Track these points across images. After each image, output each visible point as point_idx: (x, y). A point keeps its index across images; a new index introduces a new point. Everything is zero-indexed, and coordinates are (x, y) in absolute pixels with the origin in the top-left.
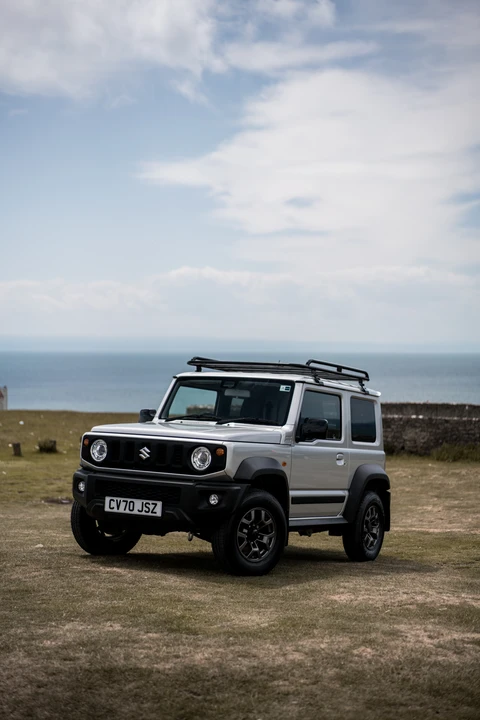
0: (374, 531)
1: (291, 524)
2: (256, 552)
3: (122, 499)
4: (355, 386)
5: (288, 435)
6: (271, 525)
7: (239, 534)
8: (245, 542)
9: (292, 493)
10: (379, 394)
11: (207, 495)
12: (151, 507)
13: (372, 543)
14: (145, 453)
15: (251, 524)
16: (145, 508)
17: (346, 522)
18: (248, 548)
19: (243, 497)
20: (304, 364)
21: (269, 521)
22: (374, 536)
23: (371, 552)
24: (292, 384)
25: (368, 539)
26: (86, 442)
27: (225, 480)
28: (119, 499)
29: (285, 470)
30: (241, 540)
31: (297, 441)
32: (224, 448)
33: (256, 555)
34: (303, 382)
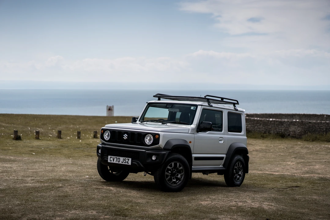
0: (240, 173)
1: (193, 169)
2: (174, 181)
3: (115, 157)
4: (231, 107)
5: (193, 129)
6: (182, 169)
7: (166, 173)
8: (169, 177)
9: (194, 155)
10: (244, 110)
11: (151, 155)
12: (127, 160)
13: (238, 179)
14: (125, 137)
15: (172, 169)
16: (124, 161)
17: (224, 169)
18: (170, 180)
19: (167, 157)
20: (203, 97)
21: (181, 168)
22: (240, 175)
23: (238, 183)
24: (196, 106)
25: (236, 177)
26: (102, 132)
27: (159, 149)
28: (114, 157)
29: (190, 145)
30: (167, 176)
31: (198, 132)
32: (159, 135)
33: (174, 183)
34: (202, 105)
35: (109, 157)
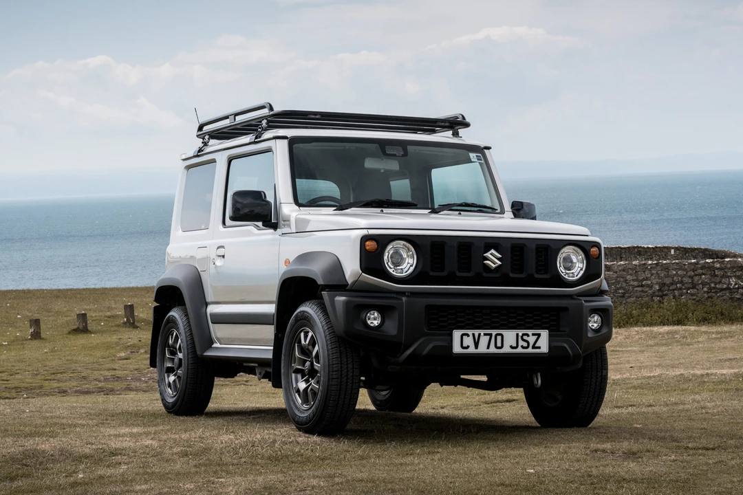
3: (482, 332)
12: (532, 339)
16: (521, 343)
28: (476, 332)
35: (457, 334)
